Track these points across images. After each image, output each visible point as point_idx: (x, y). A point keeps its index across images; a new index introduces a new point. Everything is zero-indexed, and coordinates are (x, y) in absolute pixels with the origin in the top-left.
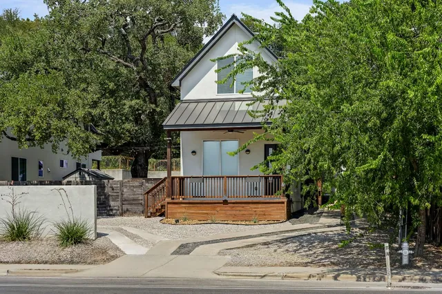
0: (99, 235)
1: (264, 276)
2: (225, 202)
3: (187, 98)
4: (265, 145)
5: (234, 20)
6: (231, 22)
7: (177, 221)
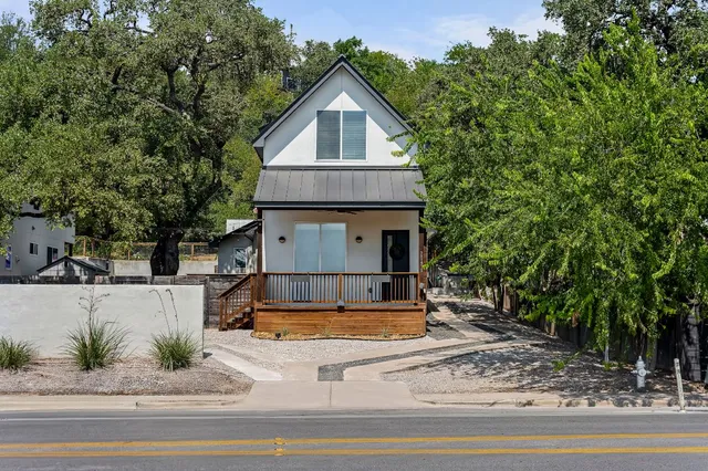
0: (206, 356)
1: (493, 404)
2: (341, 309)
3: (272, 163)
4: (383, 231)
5: (343, 63)
6: (339, 65)
7: (278, 335)
